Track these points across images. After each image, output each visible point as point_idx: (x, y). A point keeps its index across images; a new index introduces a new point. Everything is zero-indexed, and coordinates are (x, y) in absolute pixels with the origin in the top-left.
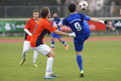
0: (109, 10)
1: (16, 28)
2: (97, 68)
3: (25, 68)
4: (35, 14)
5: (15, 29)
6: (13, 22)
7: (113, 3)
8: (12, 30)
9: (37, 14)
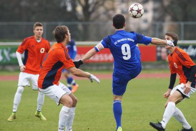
0: (161, 29)
1: (11, 58)
2: (141, 123)
3: (25, 123)
4: (38, 30)
5: (9, 59)
6: (6, 48)
7: (168, 18)
8: (5, 61)
9: (41, 30)
